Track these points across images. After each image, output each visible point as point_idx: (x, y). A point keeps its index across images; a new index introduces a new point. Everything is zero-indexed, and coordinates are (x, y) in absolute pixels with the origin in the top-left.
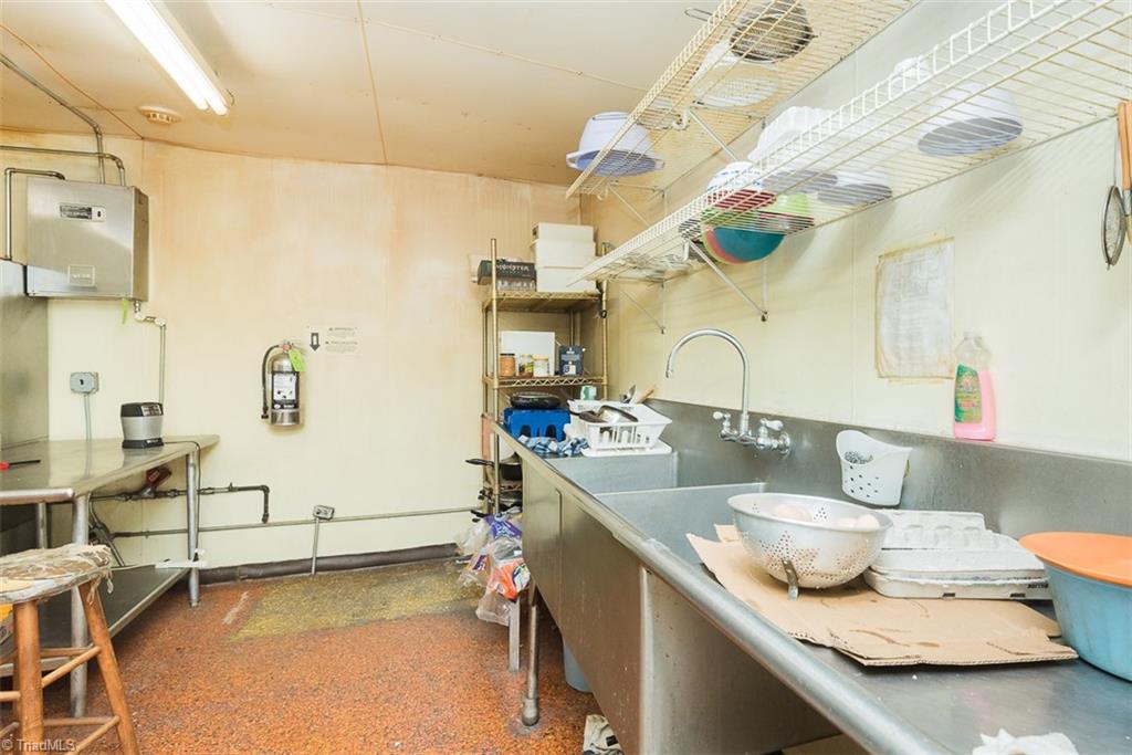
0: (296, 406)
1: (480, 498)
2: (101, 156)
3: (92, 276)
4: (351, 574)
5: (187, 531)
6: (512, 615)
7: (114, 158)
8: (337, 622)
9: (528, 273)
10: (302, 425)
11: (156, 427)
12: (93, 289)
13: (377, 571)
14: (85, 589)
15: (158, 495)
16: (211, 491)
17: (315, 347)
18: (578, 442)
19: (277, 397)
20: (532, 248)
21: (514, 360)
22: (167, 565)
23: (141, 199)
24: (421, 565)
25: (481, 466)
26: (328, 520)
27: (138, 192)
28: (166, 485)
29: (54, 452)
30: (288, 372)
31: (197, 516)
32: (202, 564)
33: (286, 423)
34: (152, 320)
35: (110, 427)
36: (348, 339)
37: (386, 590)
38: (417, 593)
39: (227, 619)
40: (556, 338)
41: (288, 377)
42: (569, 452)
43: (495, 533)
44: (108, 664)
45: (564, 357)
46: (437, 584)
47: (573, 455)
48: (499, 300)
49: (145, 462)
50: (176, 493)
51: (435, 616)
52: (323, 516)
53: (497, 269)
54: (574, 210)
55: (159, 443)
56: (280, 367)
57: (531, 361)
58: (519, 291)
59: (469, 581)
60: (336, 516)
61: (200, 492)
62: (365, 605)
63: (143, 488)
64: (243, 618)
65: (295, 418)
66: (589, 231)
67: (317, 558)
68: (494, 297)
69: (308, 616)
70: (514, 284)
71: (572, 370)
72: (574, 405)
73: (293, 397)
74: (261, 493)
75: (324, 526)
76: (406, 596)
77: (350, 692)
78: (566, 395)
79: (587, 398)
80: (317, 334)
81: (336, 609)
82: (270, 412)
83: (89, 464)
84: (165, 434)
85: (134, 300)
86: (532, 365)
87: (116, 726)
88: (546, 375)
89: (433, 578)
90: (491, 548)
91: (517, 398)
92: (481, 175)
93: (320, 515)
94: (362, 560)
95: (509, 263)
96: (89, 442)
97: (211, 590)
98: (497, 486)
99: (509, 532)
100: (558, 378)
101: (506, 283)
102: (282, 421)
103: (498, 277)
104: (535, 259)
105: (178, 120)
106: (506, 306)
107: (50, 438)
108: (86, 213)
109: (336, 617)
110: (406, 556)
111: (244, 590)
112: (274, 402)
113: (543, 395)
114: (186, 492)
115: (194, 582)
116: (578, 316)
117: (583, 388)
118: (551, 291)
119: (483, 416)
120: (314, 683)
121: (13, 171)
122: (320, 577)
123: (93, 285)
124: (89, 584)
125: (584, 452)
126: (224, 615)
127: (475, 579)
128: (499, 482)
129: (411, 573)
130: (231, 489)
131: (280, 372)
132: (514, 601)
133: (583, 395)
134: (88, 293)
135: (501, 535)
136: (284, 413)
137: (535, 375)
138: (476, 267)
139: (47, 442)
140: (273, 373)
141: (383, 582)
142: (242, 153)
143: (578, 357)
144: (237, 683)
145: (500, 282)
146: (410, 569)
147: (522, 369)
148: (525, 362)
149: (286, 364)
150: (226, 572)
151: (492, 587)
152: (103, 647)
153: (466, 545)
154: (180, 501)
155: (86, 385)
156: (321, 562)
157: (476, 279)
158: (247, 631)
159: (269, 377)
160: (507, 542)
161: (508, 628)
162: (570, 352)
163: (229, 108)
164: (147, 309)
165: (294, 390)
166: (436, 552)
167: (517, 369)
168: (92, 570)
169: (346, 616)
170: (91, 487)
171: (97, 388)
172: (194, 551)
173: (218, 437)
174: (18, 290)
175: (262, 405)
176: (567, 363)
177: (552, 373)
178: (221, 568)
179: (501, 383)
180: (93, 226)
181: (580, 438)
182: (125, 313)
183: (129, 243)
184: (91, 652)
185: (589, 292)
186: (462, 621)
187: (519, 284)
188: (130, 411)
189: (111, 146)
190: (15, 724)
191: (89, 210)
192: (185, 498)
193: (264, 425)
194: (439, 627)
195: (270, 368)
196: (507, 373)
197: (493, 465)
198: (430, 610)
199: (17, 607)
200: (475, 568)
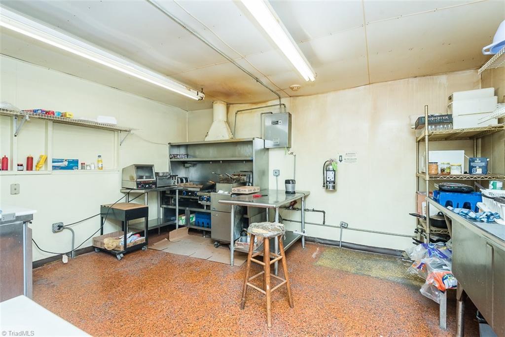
0: (334, 183)
1: (415, 232)
2: (280, 105)
3: (278, 141)
4: (354, 251)
5: (301, 222)
6: (442, 300)
7: (283, 104)
8: (351, 270)
9: (447, 119)
10: (336, 191)
11: (294, 188)
12: (278, 145)
13: (365, 254)
14: (279, 237)
15: (294, 209)
16: (308, 210)
17: (341, 161)
18: (492, 215)
19: (328, 180)
20: (450, 107)
21: (437, 166)
22: (296, 232)
23: (290, 115)
24: (385, 256)
25: (416, 217)
26: (346, 228)
27: (289, 114)
28: (296, 206)
29: (270, 193)
30: (331, 171)
31: (304, 218)
32: (305, 235)
33: (331, 189)
34: (292, 153)
35: (282, 187)
36: (353, 157)
37: (370, 263)
38: (384, 268)
39: (313, 256)
40: (465, 154)
41: (331, 172)
42: (485, 220)
43: (430, 254)
44: (284, 262)
45: (472, 164)
46: (394, 267)
47: (488, 222)
48: (429, 136)
49: (291, 199)
50: (298, 209)
51: (394, 282)
52: (344, 226)
53: (428, 120)
54: (478, 82)
55: (294, 193)
56: (329, 168)
57: (449, 166)
58: (441, 130)
59: (413, 272)
60: (348, 227)
61: (305, 210)
62: (362, 267)
63: (290, 206)
64: (318, 257)
65: (334, 187)
66: (491, 90)
67: (342, 242)
68: (427, 134)
69: (339, 264)
70: (438, 127)
71: (479, 171)
72: (485, 192)
73: (333, 180)
74: (323, 213)
75: (344, 230)
76: (379, 268)
77: (358, 302)
78: (479, 186)
79: (495, 188)
80: (341, 156)
81: (351, 265)
82: (326, 184)
83: (277, 198)
84: (296, 190)
85: (288, 148)
86: (450, 168)
87: (286, 283)
88: (460, 174)
89: (391, 264)
90: (428, 261)
91: (444, 186)
92: (416, 77)
93: (343, 225)
94: (359, 247)
95: (435, 117)
96: (277, 190)
97: (309, 244)
98: (428, 229)
99: (439, 255)
100: (468, 176)
101: (433, 127)
102: (329, 188)
103: (429, 124)
104: (452, 111)
105: (300, 88)
106: (433, 139)
107: (270, 189)
108: (277, 123)
109: (350, 268)
110: (378, 250)
111: (318, 247)
112: (327, 181)
113: (460, 185)
114: (301, 209)
115: (303, 240)
116: (480, 141)
117: (492, 182)
118: (464, 128)
119: (417, 192)
120: (344, 292)
121: (262, 114)
122: (343, 249)
123: (279, 143)
124: (280, 236)
125: (498, 221)
126: (312, 254)
127: (417, 273)
128: (429, 228)
129: (380, 259)
130: (313, 210)
131: (329, 170)
132: (443, 292)
133: (491, 186)
134: (278, 146)
135: (434, 256)
136: (330, 186)
137: (452, 173)
138: (414, 121)
139: (268, 190)
140: (327, 171)
141: (368, 259)
142: (318, 94)
143: (483, 164)
144: (318, 281)
145: (430, 127)
146: (380, 257)
147: (443, 170)
148: (445, 166)
149: (331, 167)
150: (313, 239)
151: (429, 281)
152: (283, 256)
153: (411, 255)
154: (300, 212)
155: (277, 173)
156: (343, 244)
157: (414, 127)
158: (319, 263)
159: (325, 172)
160: (438, 260)
161: (439, 305)
162: (478, 161)
163: (315, 78)
164: (291, 150)
165: (333, 177)
166: (392, 252)
167: (439, 169)
168: (281, 232)
169: (354, 269)
170: (279, 205)
171: (279, 175)
172: (303, 230)
173: (309, 192)
174: (263, 147)
175: (323, 182)
176: (475, 167)
177: (463, 173)
178: (311, 237)
179: (430, 178)
180: (278, 126)
181: (493, 213)
182: (286, 152)
183: (287, 131)
184: (280, 257)
185: (493, 126)
186: (409, 290)
187: (441, 126)
188: (287, 182)
189: (283, 101)
190: (264, 272)
191: (278, 122)
192: (300, 211)
193: (324, 190)
194: (397, 288)
195: (326, 169)
196: (433, 172)
197: (425, 218)
198: (391, 278)
199: (265, 239)
200: (418, 268)
